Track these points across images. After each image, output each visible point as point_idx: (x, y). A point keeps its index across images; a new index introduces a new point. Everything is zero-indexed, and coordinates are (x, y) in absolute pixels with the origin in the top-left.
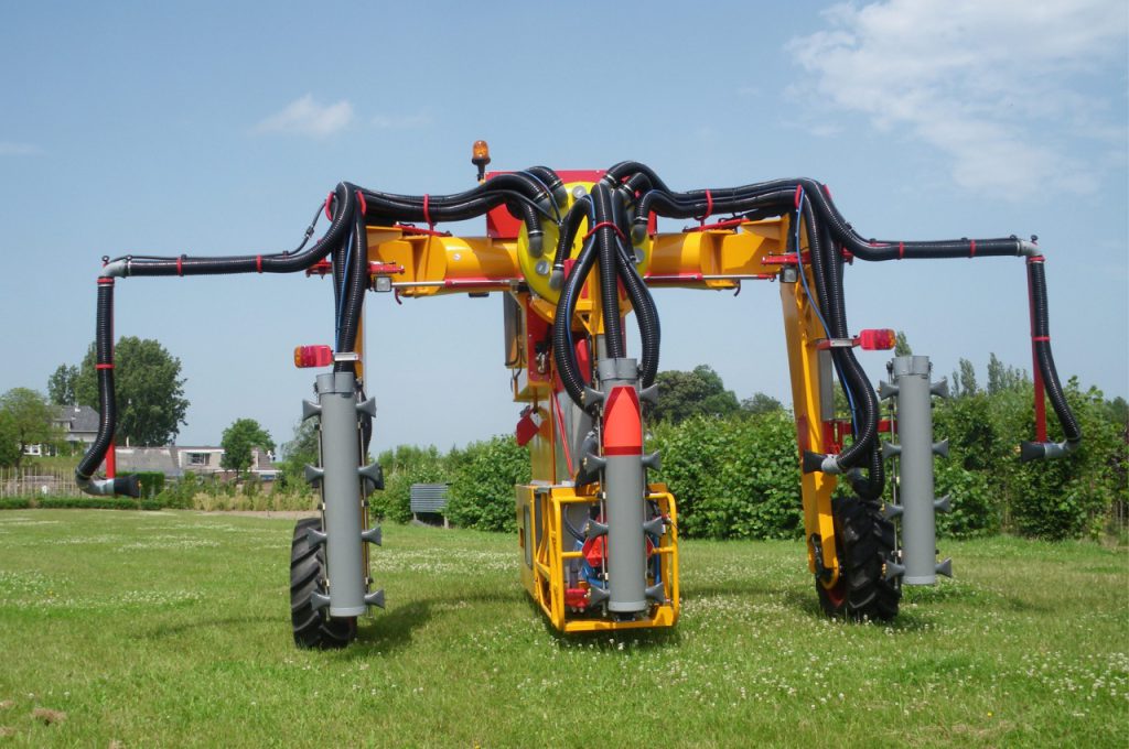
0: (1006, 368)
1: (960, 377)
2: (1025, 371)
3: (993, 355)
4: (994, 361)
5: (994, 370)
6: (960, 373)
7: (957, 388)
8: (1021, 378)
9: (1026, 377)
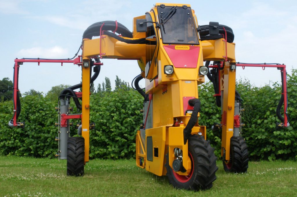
0: (122, 81)
1: (105, 85)
2: (128, 83)
3: (117, 76)
4: (117, 79)
5: (118, 82)
6: (105, 83)
7: (104, 89)
8: (127, 85)
9: (129, 85)
